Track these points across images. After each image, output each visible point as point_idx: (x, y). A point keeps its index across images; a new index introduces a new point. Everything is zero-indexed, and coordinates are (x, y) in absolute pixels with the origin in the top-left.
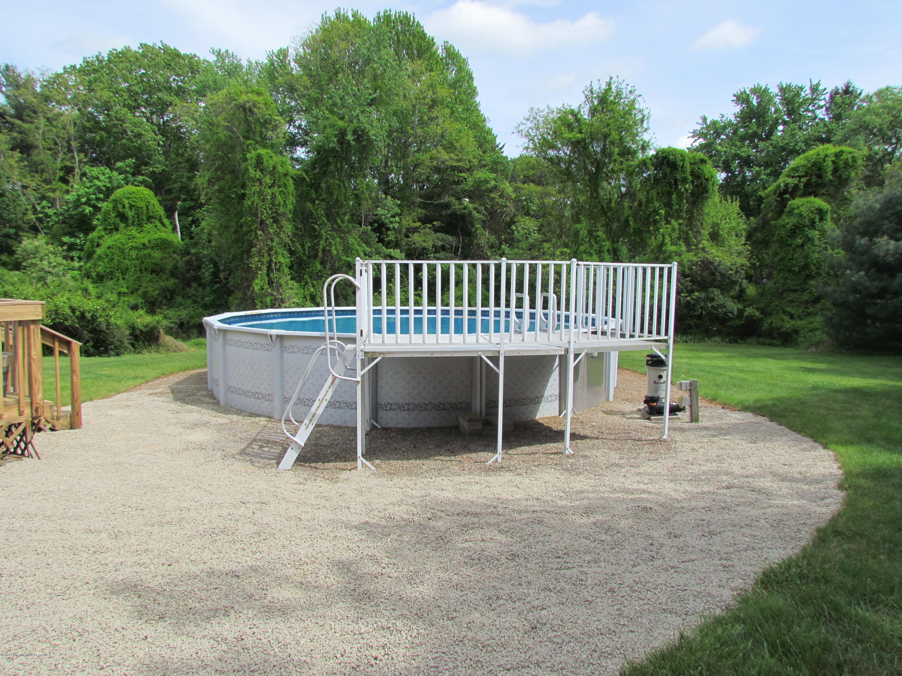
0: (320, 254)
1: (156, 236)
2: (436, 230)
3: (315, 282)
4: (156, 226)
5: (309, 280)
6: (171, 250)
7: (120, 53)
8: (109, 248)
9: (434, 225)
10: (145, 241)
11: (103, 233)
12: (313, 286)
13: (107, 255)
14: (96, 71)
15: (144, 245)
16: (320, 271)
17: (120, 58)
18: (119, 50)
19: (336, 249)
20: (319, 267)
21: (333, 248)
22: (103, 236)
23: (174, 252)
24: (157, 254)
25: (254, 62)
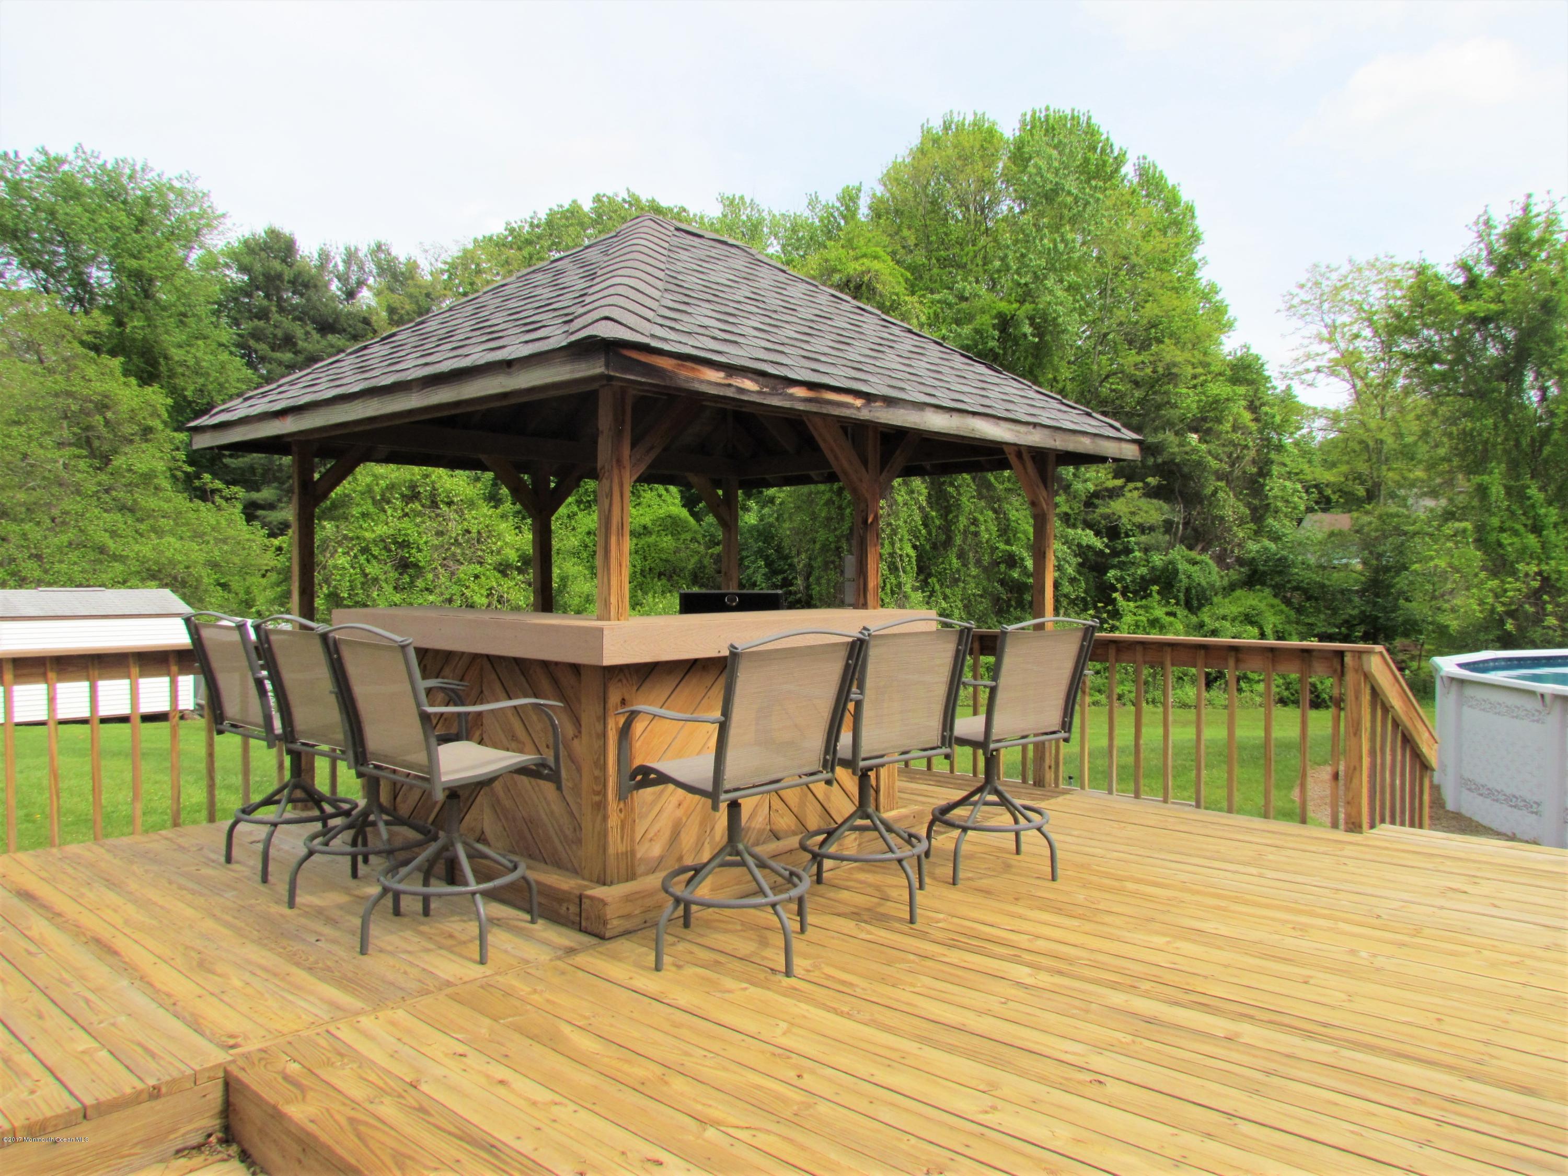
0: (958, 540)
1: (662, 512)
2: (1153, 493)
3: (948, 591)
4: (660, 496)
5: (937, 587)
6: (688, 536)
7: (568, 211)
8: (589, 533)
9: (1147, 484)
10: (647, 520)
11: (575, 509)
12: (945, 598)
13: (586, 546)
14: (529, 242)
15: (645, 527)
16: (958, 571)
17: (567, 219)
18: (566, 206)
19: (987, 530)
20: (956, 563)
21: (983, 528)
22: (575, 514)
23: (694, 540)
24: (667, 542)
25: (777, 214)
